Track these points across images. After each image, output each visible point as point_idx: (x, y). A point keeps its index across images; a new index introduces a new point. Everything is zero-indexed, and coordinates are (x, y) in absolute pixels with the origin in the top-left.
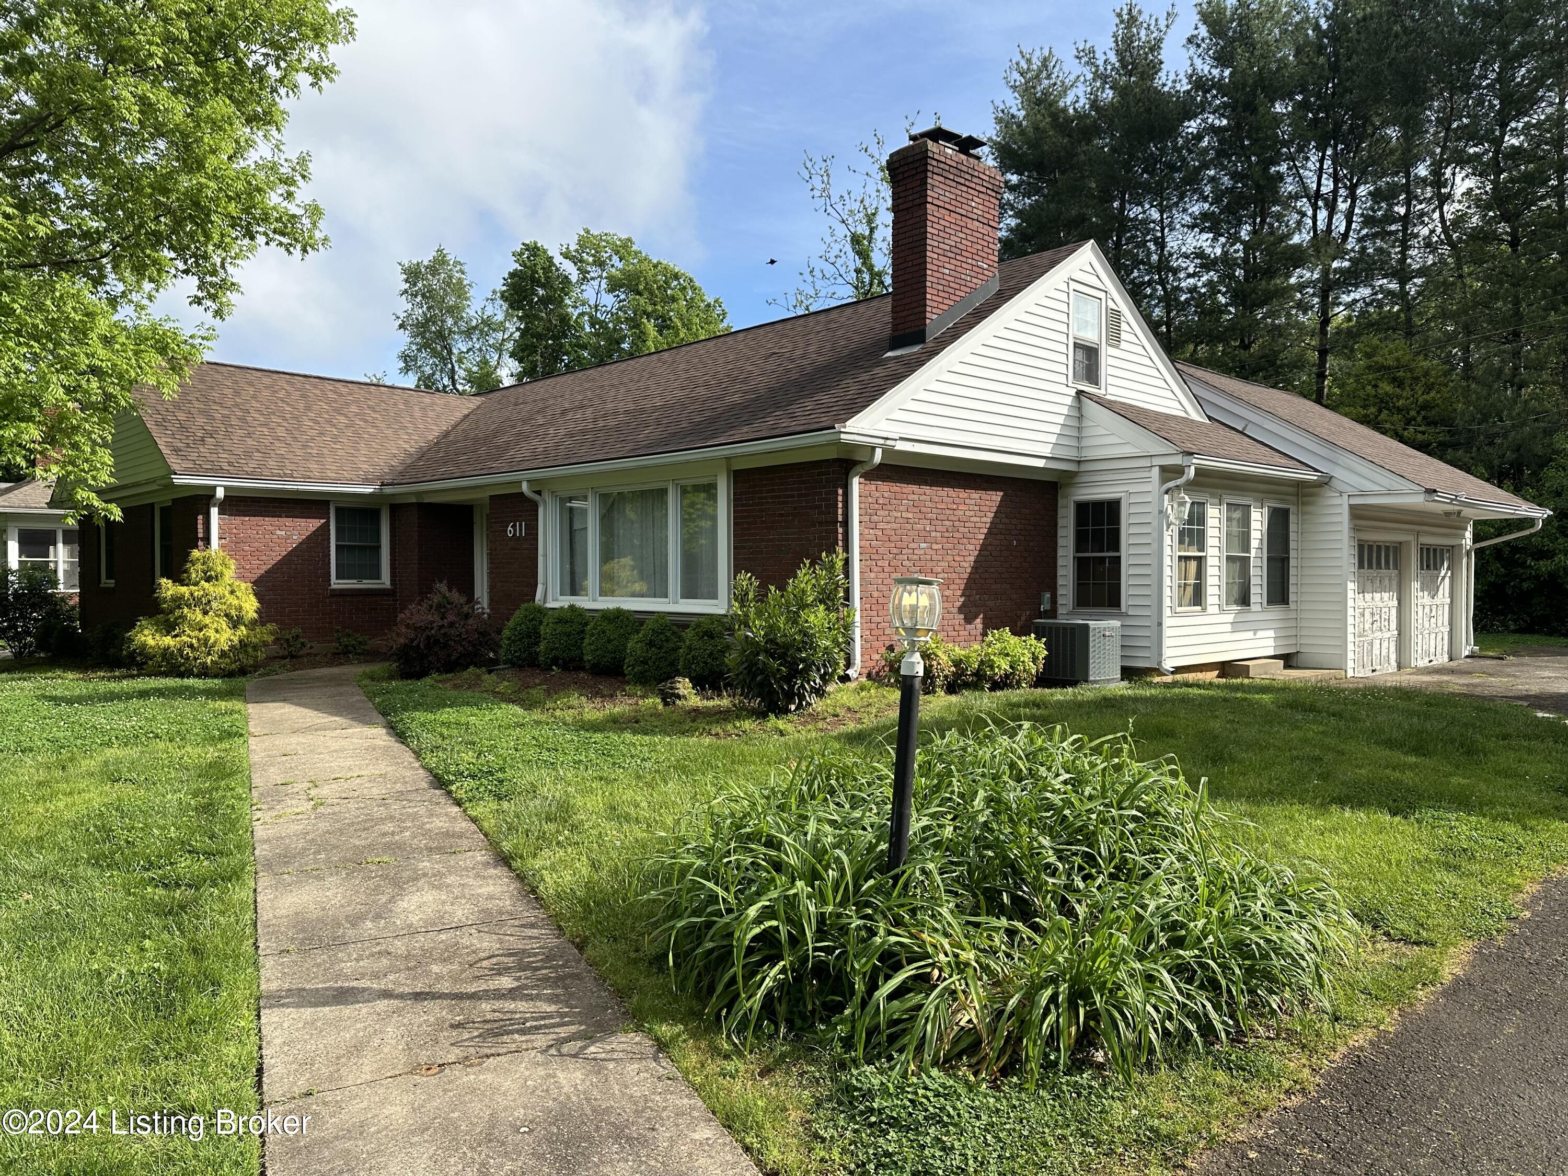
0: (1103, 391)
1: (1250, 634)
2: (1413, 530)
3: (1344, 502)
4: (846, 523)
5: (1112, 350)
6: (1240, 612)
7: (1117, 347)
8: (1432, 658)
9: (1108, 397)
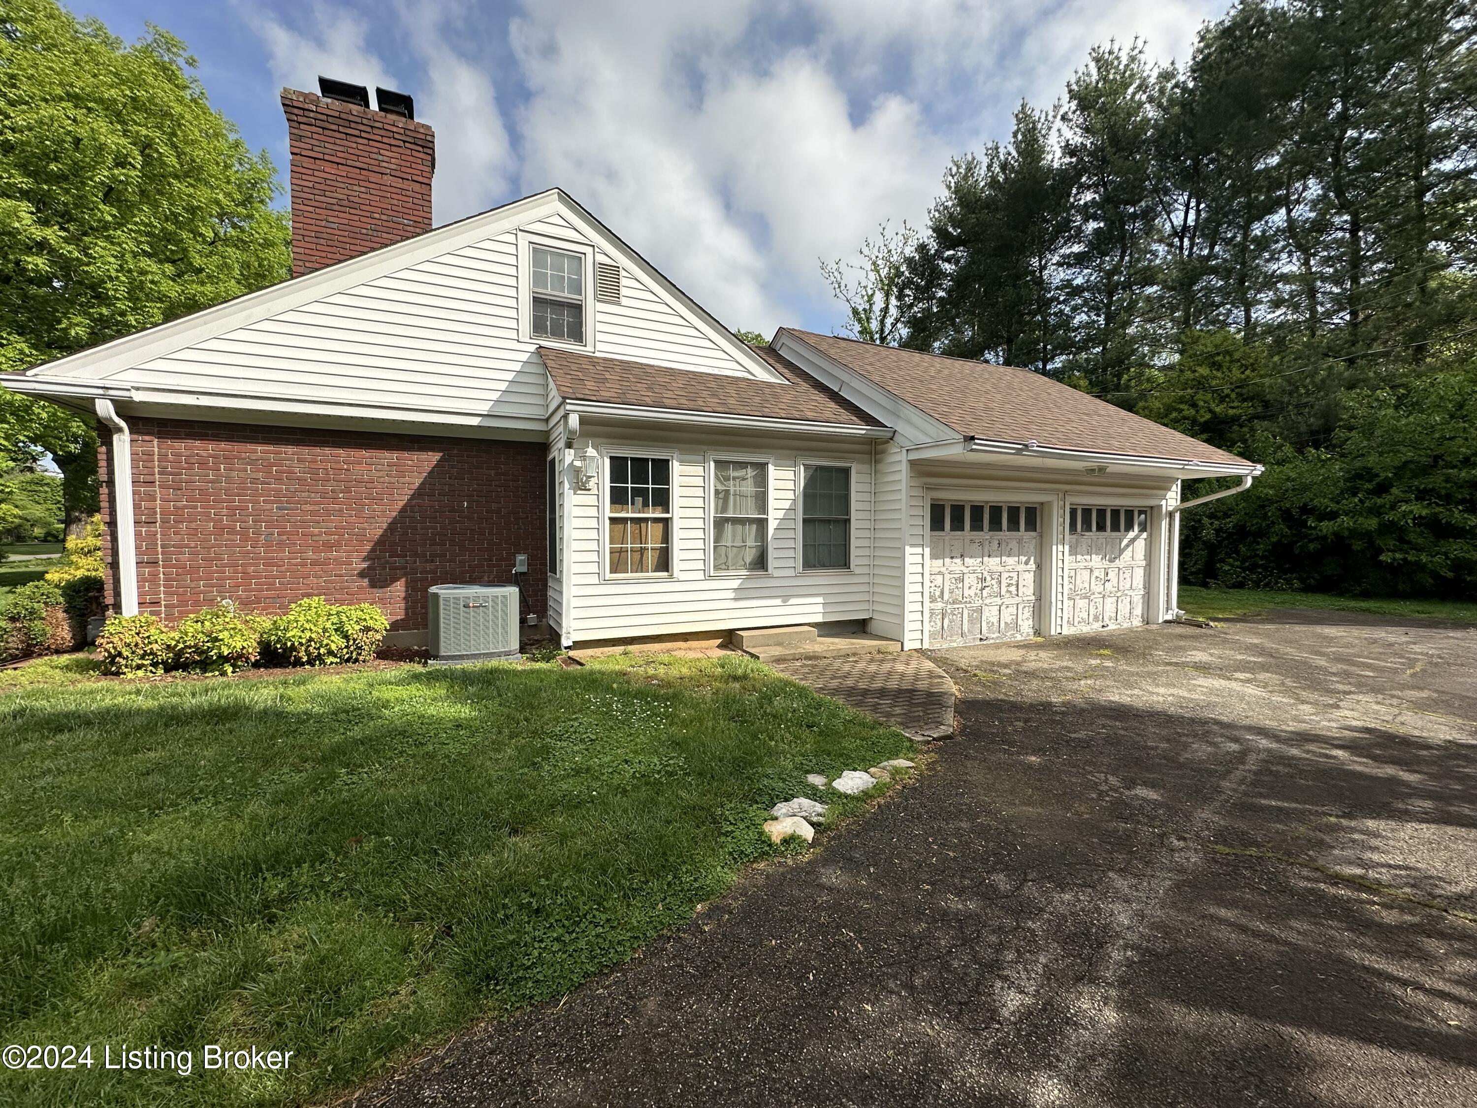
0: (590, 348)
1: (778, 602)
2: (1059, 490)
3: (903, 457)
4: (111, 483)
5: (601, 307)
6: (748, 578)
7: (619, 304)
8: (1107, 621)
9: (597, 354)
